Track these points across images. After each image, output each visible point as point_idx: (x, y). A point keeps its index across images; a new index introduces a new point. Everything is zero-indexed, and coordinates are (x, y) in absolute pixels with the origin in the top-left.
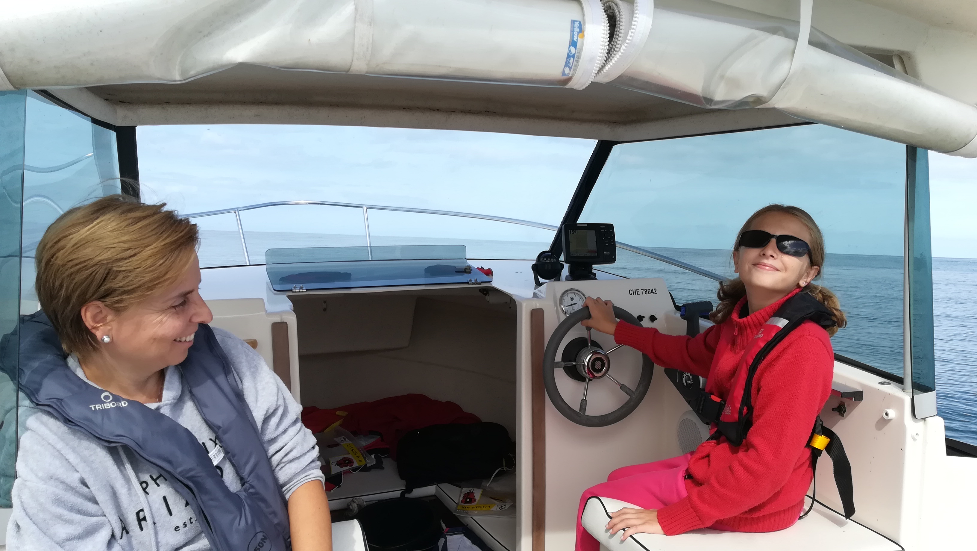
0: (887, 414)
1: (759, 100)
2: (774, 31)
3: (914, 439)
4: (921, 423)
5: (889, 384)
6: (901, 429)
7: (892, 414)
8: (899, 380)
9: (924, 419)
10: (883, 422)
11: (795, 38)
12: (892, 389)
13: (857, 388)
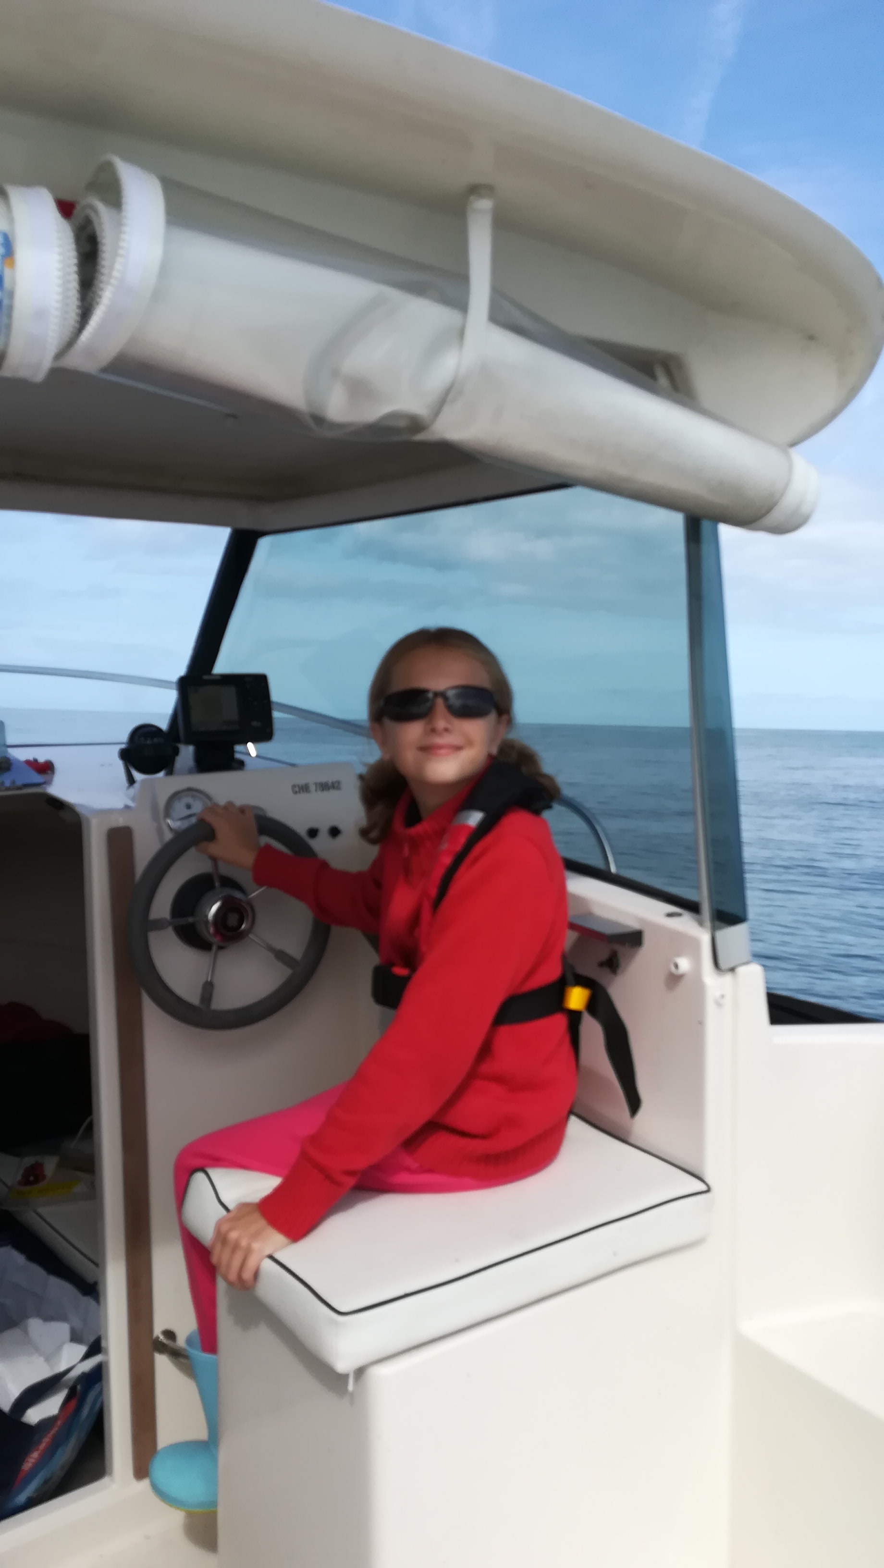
0: (676, 966)
1: (416, 424)
3: (719, 1005)
4: (728, 978)
5: (679, 915)
6: (699, 988)
7: (684, 964)
8: (693, 907)
9: (732, 970)
10: (674, 979)
11: (461, 305)
12: (685, 924)
13: (635, 925)
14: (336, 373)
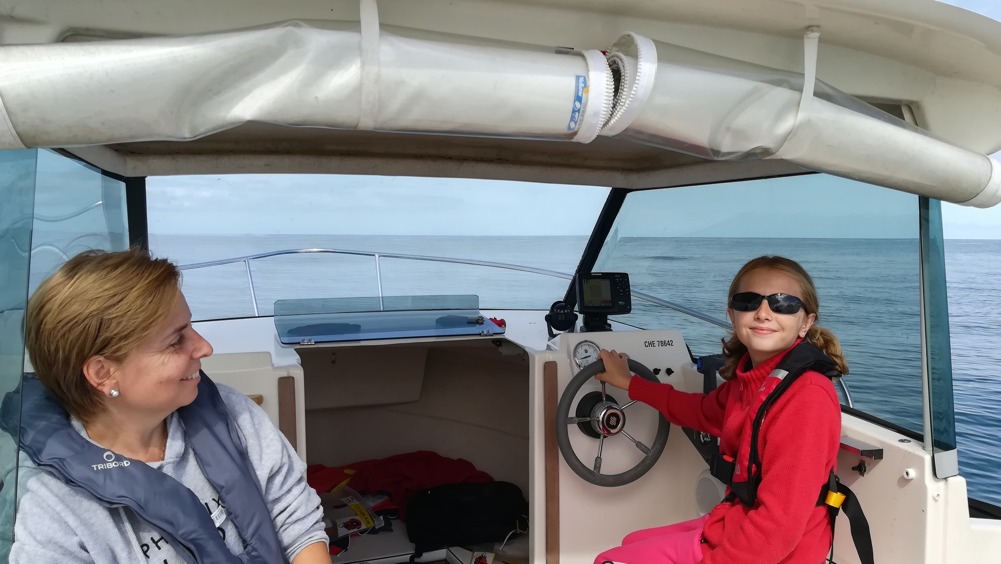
0: (907, 474)
1: (766, 151)
2: (778, 83)
3: (936, 500)
4: (942, 484)
5: (909, 441)
6: (922, 490)
7: (913, 473)
8: (920, 438)
9: (946, 479)
10: (904, 481)
11: (800, 89)
12: (912, 447)
13: (878, 446)
14: (728, 129)
